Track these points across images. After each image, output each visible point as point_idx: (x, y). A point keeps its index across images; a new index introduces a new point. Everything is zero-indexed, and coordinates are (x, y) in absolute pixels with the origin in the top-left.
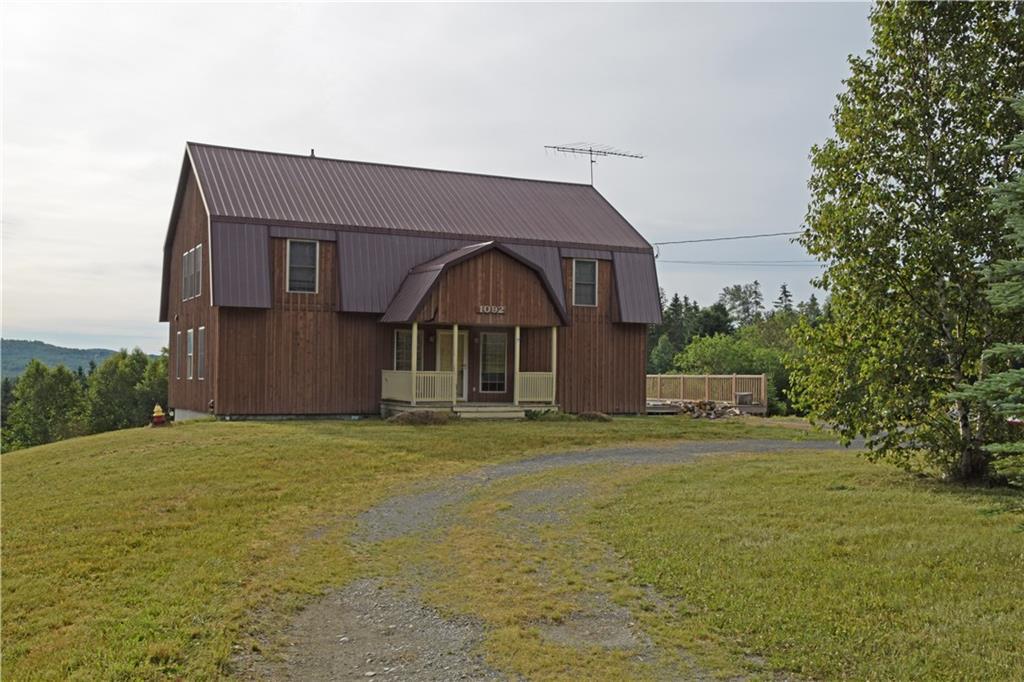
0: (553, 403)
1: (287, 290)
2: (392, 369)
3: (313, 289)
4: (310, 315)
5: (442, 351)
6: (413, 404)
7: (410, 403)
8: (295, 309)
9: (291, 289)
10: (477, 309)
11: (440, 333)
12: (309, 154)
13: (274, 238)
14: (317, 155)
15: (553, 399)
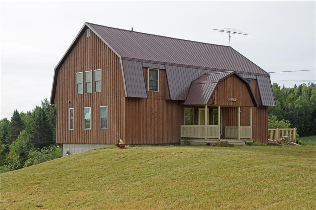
0: (251, 139)
1: (148, 90)
2: (184, 124)
3: (157, 90)
4: (156, 101)
5: (201, 116)
6: (206, 139)
7: (205, 138)
8: (151, 99)
9: (149, 90)
10: (227, 99)
11: (200, 109)
12: (131, 30)
13: (144, 67)
14: (134, 30)
15: (251, 137)
